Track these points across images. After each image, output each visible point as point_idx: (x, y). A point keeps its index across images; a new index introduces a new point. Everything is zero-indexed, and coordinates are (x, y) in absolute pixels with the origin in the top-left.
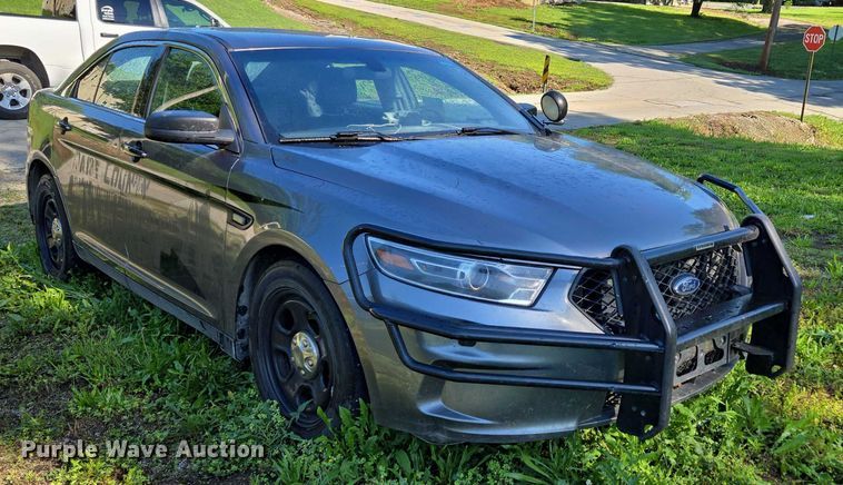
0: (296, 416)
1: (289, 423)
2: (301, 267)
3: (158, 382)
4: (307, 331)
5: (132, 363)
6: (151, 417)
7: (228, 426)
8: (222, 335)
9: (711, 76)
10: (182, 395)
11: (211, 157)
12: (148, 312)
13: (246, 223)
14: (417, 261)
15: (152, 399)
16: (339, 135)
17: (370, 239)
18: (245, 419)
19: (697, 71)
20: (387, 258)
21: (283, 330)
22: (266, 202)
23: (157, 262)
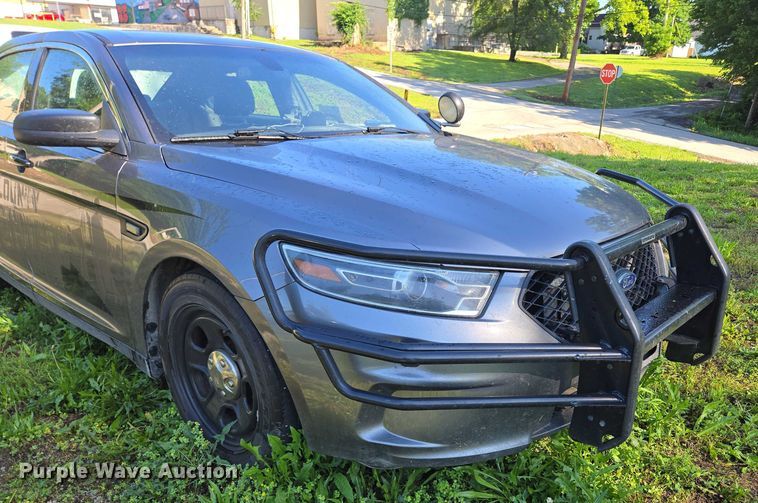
0: (220, 438)
1: (214, 446)
2: (208, 281)
3: (72, 402)
4: (222, 349)
5: (46, 382)
6: (64, 445)
7: (148, 453)
8: (134, 353)
9: (533, 106)
10: (98, 416)
11: (97, 161)
12: (62, 326)
13: (141, 233)
14: (345, 271)
15: (67, 422)
16: (237, 134)
17: (285, 247)
18: (165, 446)
19: (523, 103)
20: (307, 268)
21: (197, 348)
22: (160, 208)
23: (60, 276)
